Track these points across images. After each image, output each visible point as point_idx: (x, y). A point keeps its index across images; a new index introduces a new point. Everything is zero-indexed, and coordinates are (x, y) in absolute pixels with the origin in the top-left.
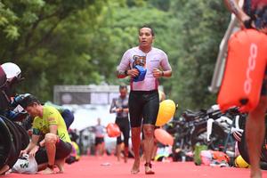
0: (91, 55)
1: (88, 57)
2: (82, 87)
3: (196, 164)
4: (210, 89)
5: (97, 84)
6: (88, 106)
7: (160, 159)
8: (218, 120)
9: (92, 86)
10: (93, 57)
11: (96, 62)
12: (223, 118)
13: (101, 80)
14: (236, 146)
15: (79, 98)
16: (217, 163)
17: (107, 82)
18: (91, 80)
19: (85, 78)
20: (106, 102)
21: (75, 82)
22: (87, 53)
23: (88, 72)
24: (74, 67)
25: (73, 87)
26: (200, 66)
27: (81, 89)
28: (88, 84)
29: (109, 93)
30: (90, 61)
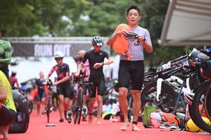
0: (34, 6)
1: (32, 8)
2: (25, 38)
3: (146, 127)
4: (159, 41)
5: (41, 35)
6: (32, 58)
7: (108, 117)
8: (168, 80)
9: (36, 37)
10: (37, 8)
11: (40, 12)
12: (174, 78)
13: (45, 31)
14: (187, 109)
15: (21, 49)
16: (167, 126)
17: (51, 33)
18: (34, 30)
19: (28, 29)
20: (51, 54)
21: (18, 33)
22: (30, 4)
23: (31, 23)
24: (16, 18)
25: (16, 38)
26: (149, 18)
27: (24, 40)
28: (32, 36)
29: (53, 45)
30: (33, 12)
